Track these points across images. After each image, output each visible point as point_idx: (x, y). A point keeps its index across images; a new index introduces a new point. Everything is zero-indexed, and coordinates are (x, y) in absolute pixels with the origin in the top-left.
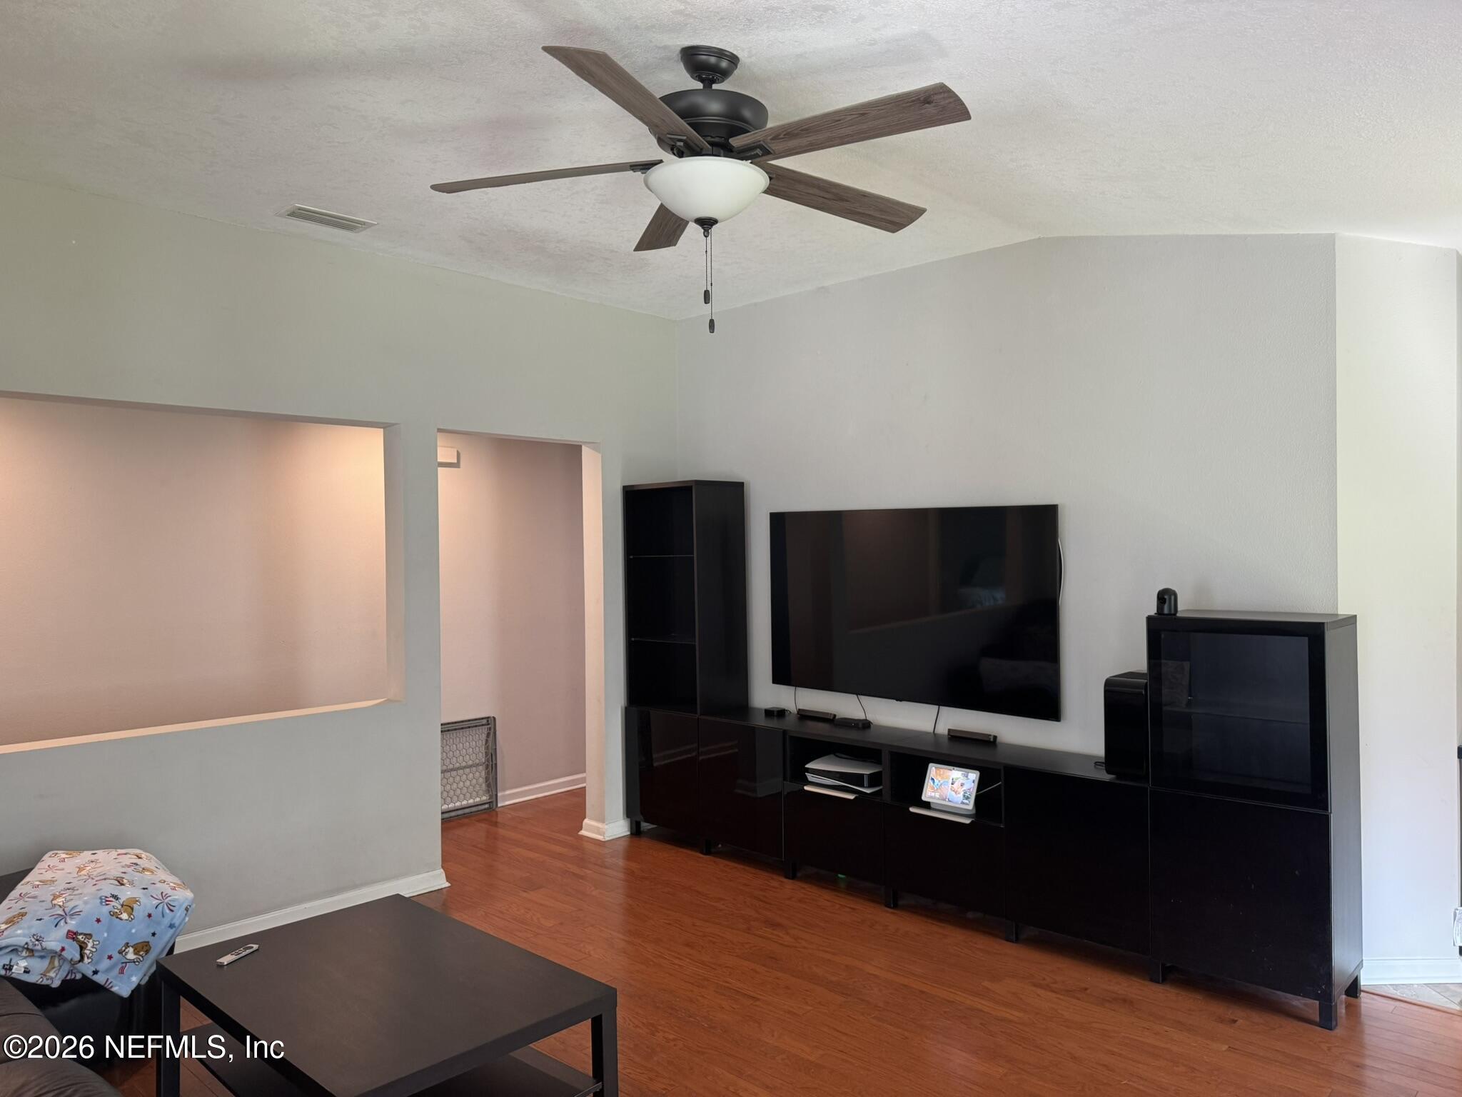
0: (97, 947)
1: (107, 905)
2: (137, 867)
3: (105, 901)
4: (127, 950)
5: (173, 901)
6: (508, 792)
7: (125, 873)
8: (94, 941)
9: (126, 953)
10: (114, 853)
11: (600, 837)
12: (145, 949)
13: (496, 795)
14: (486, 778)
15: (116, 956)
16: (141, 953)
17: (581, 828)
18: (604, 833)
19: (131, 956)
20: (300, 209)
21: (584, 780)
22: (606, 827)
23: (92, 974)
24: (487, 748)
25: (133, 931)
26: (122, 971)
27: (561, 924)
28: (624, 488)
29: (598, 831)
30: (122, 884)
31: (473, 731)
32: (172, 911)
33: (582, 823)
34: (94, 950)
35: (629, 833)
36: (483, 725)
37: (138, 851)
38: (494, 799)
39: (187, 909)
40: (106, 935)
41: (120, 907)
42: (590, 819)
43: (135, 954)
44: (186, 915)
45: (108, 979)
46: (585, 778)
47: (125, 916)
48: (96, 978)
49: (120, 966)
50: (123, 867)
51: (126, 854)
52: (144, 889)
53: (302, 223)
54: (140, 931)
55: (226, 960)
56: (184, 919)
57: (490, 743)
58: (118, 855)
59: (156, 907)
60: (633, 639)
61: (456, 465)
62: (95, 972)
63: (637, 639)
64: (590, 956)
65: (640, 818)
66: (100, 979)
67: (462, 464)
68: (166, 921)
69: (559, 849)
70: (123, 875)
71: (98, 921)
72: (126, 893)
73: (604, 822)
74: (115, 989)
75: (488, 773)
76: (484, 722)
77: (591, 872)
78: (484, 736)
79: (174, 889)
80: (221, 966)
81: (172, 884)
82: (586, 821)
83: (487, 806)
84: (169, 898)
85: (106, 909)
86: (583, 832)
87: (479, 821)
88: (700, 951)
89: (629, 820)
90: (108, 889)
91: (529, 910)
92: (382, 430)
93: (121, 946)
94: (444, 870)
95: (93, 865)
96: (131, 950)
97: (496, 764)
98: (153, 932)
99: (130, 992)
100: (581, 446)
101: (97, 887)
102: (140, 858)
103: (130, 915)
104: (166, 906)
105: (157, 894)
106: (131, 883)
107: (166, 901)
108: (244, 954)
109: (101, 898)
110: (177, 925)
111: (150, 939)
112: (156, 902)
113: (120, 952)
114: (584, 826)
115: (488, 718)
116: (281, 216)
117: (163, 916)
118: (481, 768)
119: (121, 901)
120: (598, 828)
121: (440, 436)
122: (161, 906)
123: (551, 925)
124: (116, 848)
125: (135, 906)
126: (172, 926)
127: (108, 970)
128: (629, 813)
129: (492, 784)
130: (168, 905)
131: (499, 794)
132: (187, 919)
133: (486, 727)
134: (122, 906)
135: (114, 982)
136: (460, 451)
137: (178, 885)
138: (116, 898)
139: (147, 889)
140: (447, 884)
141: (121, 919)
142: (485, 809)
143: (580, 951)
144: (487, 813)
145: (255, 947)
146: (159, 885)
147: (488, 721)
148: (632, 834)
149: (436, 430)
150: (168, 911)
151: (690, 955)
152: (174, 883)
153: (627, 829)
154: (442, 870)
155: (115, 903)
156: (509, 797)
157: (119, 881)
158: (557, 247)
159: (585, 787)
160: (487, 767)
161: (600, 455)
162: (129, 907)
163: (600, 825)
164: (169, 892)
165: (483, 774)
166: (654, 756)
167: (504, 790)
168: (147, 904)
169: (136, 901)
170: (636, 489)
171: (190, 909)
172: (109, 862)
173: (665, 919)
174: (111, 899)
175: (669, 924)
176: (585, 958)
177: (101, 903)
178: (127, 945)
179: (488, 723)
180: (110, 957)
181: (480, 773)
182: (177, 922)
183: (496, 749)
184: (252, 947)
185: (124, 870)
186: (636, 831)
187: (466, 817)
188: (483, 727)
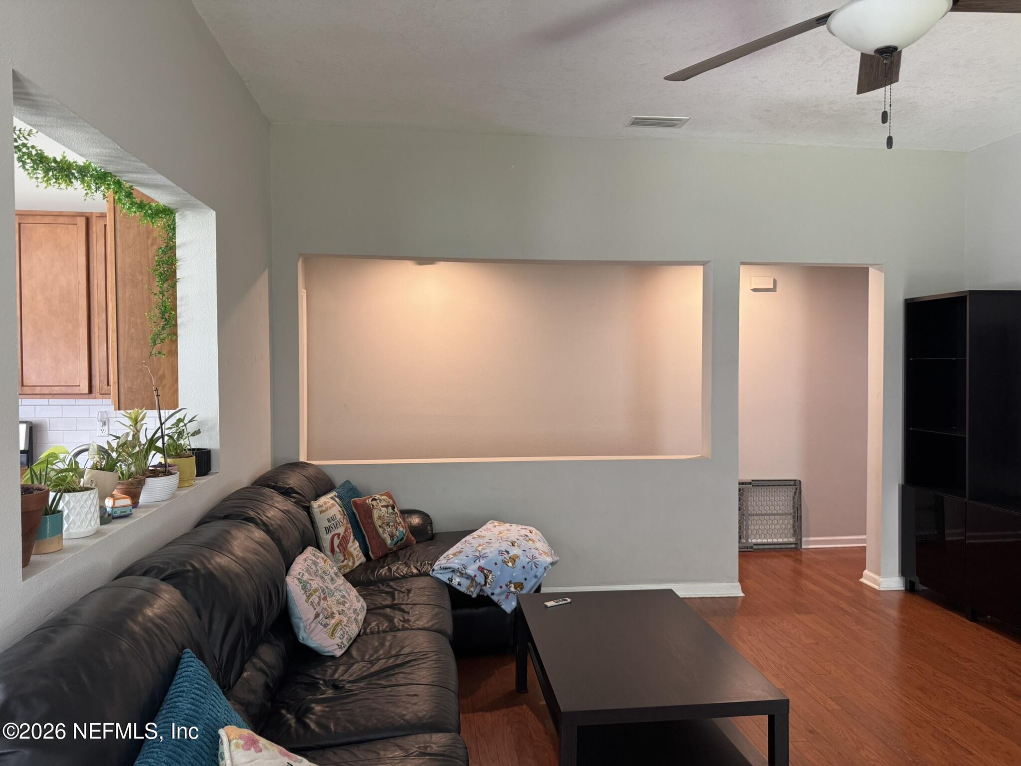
0: (494, 579)
1: (502, 555)
2: (526, 537)
3: (501, 553)
4: (510, 585)
5: (538, 561)
6: (812, 539)
7: (518, 539)
8: (492, 575)
9: (510, 587)
10: (520, 527)
11: (876, 587)
12: (521, 587)
13: (801, 539)
14: (793, 525)
15: (504, 587)
16: (518, 589)
17: (862, 577)
18: (880, 584)
19: (513, 589)
20: (636, 119)
21: (864, 541)
22: (882, 579)
23: (490, 594)
24: (794, 503)
25: (514, 574)
26: (507, 597)
27: (817, 644)
28: (906, 300)
29: (875, 581)
30: (513, 546)
31: (785, 488)
32: (536, 567)
33: (862, 574)
34: (492, 581)
35: (903, 589)
36: (791, 485)
37: (532, 528)
38: (798, 543)
39: (545, 569)
40: (499, 573)
41: (508, 558)
42: (870, 571)
43: (515, 588)
44: (544, 572)
45: (499, 600)
46: (865, 539)
47: (510, 564)
48: (493, 597)
49: (506, 593)
50: (519, 536)
51: (525, 529)
52: (524, 551)
53: (641, 128)
54: (518, 576)
55: (550, 604)
56: (543, 574)
57: (796, 499)
58: (521, 529)
59: (528, 563)
60: (911, 429)
61: (774, 290)
62: (493, 594)
63: (914, 429)
64: (830, 673)
65: (916, 579)
66: (495, 598)
67: (778, 289)
68: (533, 573)
69: (837, 588)
70: (516, 541)
71: (496, 564)
72: (514, 551)
73: (880, 576)
74: (503, 607)
75: (794, 522)
76: (792, 483)
77: (857, 611)
78: (792, 494)
79: (540, 554)
80: (546, 607)
81: (541, 552)
82: (866, 572)
83: (793, 546)
84: (536, 559)
85: (500, 558)
86: (863, 580)
87: (786, 556)
88: (931, 698)
89: (904, 578)
90: (505, 546)
91: (796, 627)
92: (702, 266)
93: (507, 582)
94: (741, 584)
95: (507, 532)
96: (513, 585)
97: (801, 516)
98: (525, 577)
99: (511, 611)
100: (868, 268)
101: (500, 545)
102: (531, 533)
103: (513, 564)
104: (533, 564)
105: (530, 555)
106: (519, 546)
107: (534, 560)
108: (561, 603)
109: (499, 551)
110: (539, 577)
111: (524, 582)
112: (528, 560)
113: (507, 586)
114: (864, 575)
115: (796, 480)
116: (627, 126)
117: (531, 569)
118: (789, 517)
119: (510, 555)
120: (875, 580)
121: (742, 268)
122: (530, 564)
123: (808, 642)
124: (522, 524)
125: (517, 560)
126: (536, 577)
127: (500, 594)
128: (904, 572)
129: (797, 530)
130: (535, 563)
131: (803, 539)
132: (545, 575)
133: (794, 487)
134: (510, 558)
135: (503, 603)
136: (776, 278)
137: (545, 553)
138: (508, 552)
139: (525, 551)
140: (742, 595)
141: (508, 566)
142: (792, 548)
143: (824, 668)
144: (793, 551)
145: (569, 600)
146: (533, 550)
147: (795, 483)
148: (906, 590)
149: (739, 264)
150: (534, 567)
151: (920, 698)
152: (542, 551)
153: (902, 586)
154: (739, 584)
155: (506, 556)
156: (811, 543)
157: (512, 544)
158: (830, 108)
159: (865, 547)
160: (794, 517)
161: (883, 274)
162: (513, 560)
163: (877, 577)
164: (537, 555)
165: (791, 521)
166: (947, 531)
167: (808, 536)
168: (523, 560)
169: (517, 557)
170: (916, 301)
171: (548, 569)
172: (515, 531)
173: (908, 663)
174: (505, 553)
175: (911, 668)
176: (825, 675)
177: (499, 554)
178: (510, 582)
179: (796, 485)
180: (501, 587)
181: (789, 521)
182: (539, 574)
183: (801, 505)
184: (567, 600)
185: (518, 537)
186: (910, 588)
187: (775, 551)
188: (792, 487)
